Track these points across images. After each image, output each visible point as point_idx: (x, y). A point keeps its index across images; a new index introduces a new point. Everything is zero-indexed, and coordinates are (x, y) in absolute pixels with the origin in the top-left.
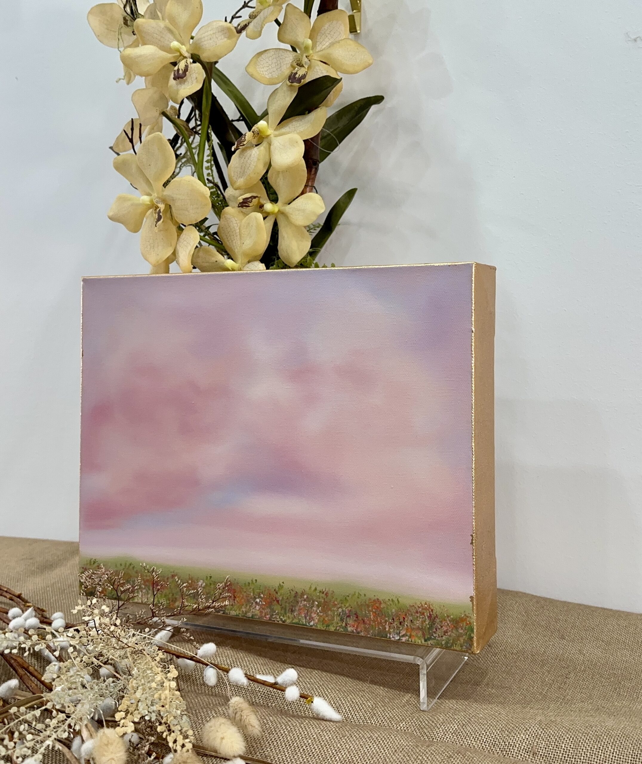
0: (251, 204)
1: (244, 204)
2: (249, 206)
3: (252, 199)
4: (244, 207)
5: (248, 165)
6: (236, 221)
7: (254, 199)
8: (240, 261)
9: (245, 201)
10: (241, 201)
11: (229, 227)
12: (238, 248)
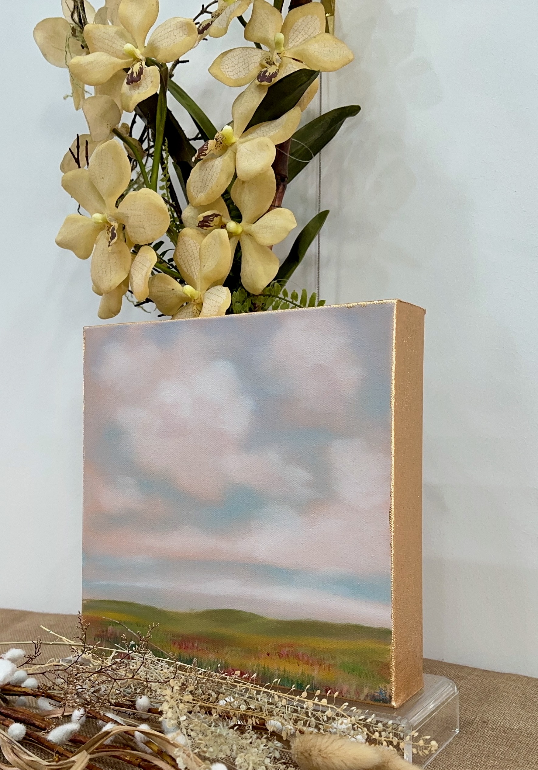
0: (212, 224)
1: (204, 224)
2: (210, 226)
3: (214, 217)
4: (205, 228)
5: (210, 177)
6: (194, 243)
7: (215, 218)
8: (199, 288)
9: (206, 219)
10: (202, 219)
11: (187, 250)
12: (197, 274)
